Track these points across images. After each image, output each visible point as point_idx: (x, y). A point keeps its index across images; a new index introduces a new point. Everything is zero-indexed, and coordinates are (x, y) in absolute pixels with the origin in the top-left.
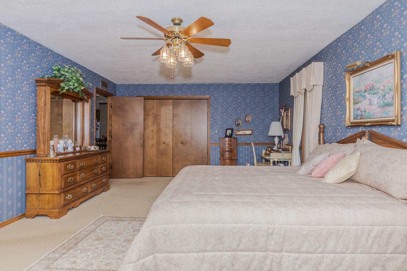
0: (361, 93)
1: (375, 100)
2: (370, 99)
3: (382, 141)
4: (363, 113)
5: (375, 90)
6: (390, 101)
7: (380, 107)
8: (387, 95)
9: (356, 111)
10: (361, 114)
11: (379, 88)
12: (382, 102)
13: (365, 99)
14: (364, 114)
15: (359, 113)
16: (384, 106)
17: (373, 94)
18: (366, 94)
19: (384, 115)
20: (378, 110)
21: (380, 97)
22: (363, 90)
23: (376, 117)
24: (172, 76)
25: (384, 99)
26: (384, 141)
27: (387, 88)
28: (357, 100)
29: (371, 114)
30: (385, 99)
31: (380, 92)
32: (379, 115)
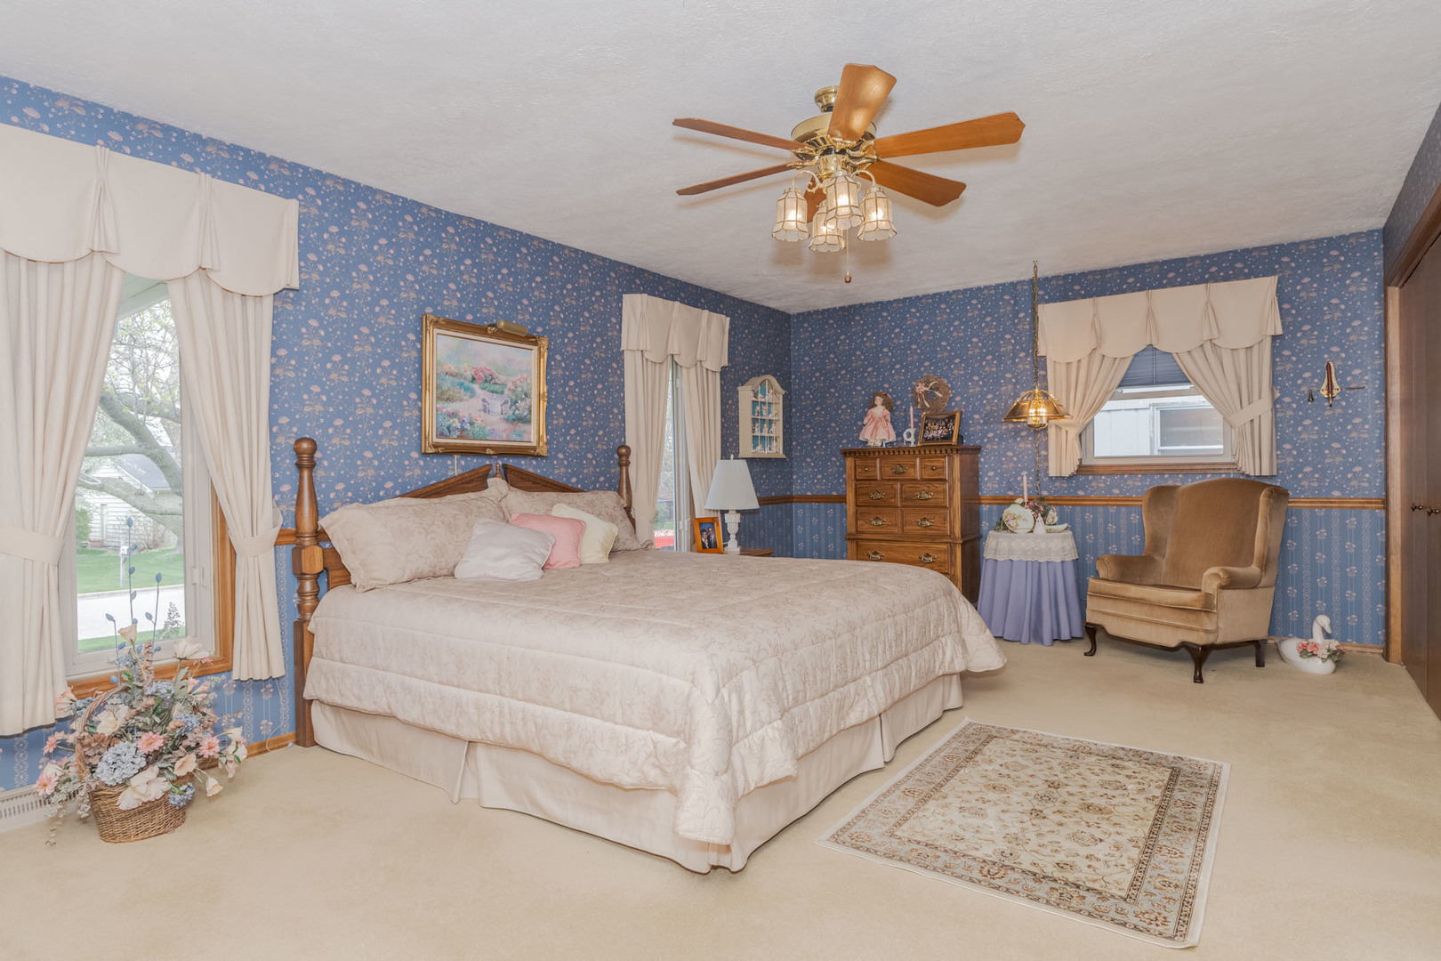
0: (462, 381)
1: (496, 405)
2: (484, 400)
3: (529, 484)
4: (467, 426)
5: (497, 386)
6: (525, 414)
7: (507, 420)
8: (519, 402)
9: (447, 418)
10: (462, 427)
11: (504, 385)
12: (511, 412)
13: (471, 397)
14: (469, 428)
15: (457, 424)
16: (514, 420)
17: (493, 392)
18: (476, 387)
19: (514, 437)
20: (503, 426)
21: (506, 402)
22: (469, 374)
23: (498, 439)
25: (514, 407)
26: (534, 483)
27: (520, 389)
28: (451, 393)
29: (487, 432)
30: (517, 409)
31: (506, 392)
32: (504, 436)
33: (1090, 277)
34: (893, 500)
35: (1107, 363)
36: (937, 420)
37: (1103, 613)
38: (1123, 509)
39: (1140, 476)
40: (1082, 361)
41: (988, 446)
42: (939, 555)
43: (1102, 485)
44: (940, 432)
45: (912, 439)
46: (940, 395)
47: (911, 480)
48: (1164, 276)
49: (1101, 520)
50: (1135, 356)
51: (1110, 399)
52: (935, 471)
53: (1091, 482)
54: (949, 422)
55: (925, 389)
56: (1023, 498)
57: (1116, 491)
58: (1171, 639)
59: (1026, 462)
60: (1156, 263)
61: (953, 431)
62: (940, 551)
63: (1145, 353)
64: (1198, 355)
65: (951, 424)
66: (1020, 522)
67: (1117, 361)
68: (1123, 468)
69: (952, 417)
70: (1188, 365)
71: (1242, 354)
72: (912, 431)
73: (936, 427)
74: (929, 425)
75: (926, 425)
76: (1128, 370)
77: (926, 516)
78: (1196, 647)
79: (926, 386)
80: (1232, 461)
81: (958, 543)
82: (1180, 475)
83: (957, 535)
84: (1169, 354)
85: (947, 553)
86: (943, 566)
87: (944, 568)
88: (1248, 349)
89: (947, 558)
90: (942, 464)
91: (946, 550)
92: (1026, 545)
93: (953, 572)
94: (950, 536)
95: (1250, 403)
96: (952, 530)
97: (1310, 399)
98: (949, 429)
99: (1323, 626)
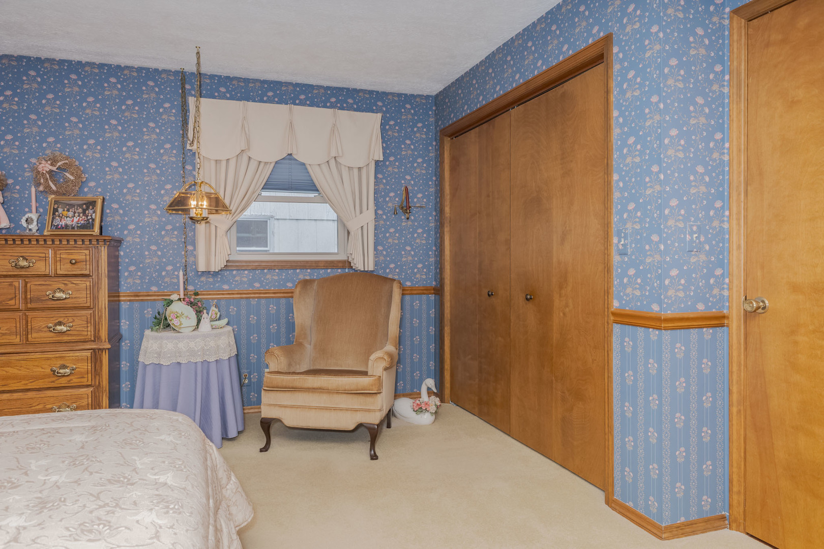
33: (235, 82)
34: (12, 302)
35: (253, 165)
36: (72, 206)
37: (280, 406)
38: (263, 301)
39: (277, 271)
40: (230, 161)
41: (129, 239)
42: (79, 365)
43: (245, 279)
44: (76, 220)
45: (34, 226)
46: (72, 178)
47: (39, 276)
48: (296, 97)
49: (244, 312)
50: (276, 163)
51: (255, 200)
52: (76, 266)
53: (235, 276)
54: (87, 208)
55: (51, 167)
56: (179, 295)
57: (257, 285)
58: (347, 422)
59: (170, 257)
60: (290, 84)
61: (93, 220)
62: (79, 360)
63: (284, 161)
64: (325, 167)
65: (91, 211)
66: (183, 320)
67: (262, 165)
68: (263, 264)
69: (93, 204)
70: (318, 177)
71: (356, 171)
72: (34, 216)
73: (71, 214)
74: (60, 210)
75: (55, 210)
76: (270, 174)
77: (61, 320)
78: (372, 426)
79: (52, 165)
80: (345, 258)
81: (105, 349)
82: (309, 271)
83: (104, 340)
84: (304, 164)
85: (89, 361)
86: (84, 377)
87: (86, 379)
88: (360, 169)
89: (90, 368)
90: (84, 257)
91: (89, 358)
92: (192, 345)
93: (97, 383)
94: (94, 341)
95: (361, 212)
96: (97, 335)
97: (395, 213)
98: (87, 216)
99: (430, 386)
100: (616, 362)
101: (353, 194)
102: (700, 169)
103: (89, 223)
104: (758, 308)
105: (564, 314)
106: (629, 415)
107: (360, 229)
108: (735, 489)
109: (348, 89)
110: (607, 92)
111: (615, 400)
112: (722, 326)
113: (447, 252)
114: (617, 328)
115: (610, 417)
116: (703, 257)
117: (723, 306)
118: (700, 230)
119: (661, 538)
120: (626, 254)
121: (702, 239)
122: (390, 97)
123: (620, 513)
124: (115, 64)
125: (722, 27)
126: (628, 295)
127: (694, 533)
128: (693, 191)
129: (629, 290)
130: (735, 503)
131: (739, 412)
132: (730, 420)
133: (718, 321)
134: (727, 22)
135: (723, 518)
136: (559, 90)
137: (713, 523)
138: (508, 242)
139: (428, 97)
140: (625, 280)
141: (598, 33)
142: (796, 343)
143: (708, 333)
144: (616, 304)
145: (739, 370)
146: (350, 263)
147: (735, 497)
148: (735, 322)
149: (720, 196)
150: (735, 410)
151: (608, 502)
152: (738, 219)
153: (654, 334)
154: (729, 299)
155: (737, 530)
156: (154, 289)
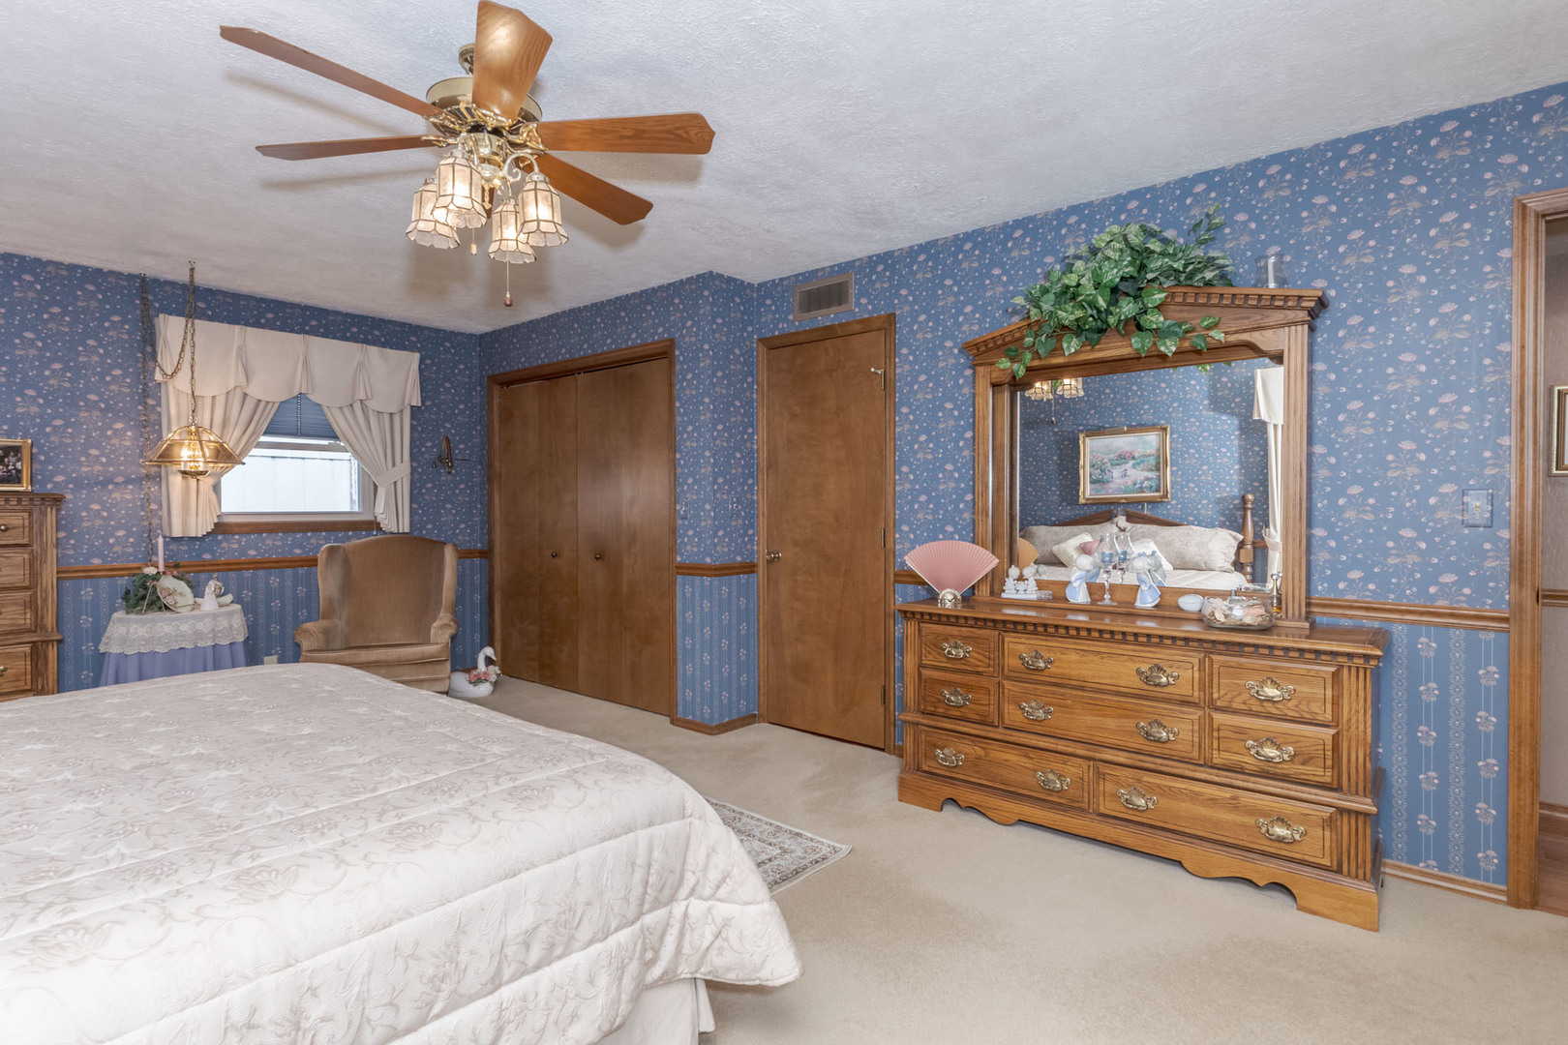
24: (508, 296)
35: (250, 404)
40: (217, 398)
42: (12, 664)
43: (235, 546)
50: (283, 403)
51: (255, 447)
52: (7, 534)
53: (220, 542)
56: (157, 567)
57: (253, 552)
59: (122, 518)
62: (11, 658)
63: (293, 401)
64: (347, 411)
66: (178, 598)
67: (262, 404)
68: (263, 526)
70: (338, 422)
71: (387, 418)
76: (274, 417)
80: (373, 518)
81: (53, 641)
82: (324, 534)
83: (50, 629)
84: (319, 405)
85: (29, 659)
86: (18, 680)
87: (23, 683)
88: (391, 414)
89: (29, 667)
90: (21, 522)
91: (28, 655)
92: (200, 626)
93: (40, 687)
94: (35, 631)
95: (394, 465)
96: (39, 623)
97: (434, 465)
98: (7, 466)
99: (489, 655)
100: (679, 606)
101: (384, 443)
102: (738, 455)
103: (11, 475)
104: (775, 557)
105: (633, 570)
106: (689, 647)
107: (392, 486)
108: (762, 693)
109: (373, 319)
110: (671, 386)
111: (678, 637)
112: (752, 572)
113: (497, 511)
114: (679, 579)
115: (675, 652)
116: (740, 521)
117: (754, 558)
118: (738, 502)
119: (712, 734)
120: (686, 519)
121: (740, 507)
122: (426, 332)
123: (683, 727)
124: (32, 257)
125: (752, 349)
126: (687, 552)
127: (734, 728)
128: (733, 471)
129: (688, 548)
130: (761, 703)
131: (764, 635)
132: (759, 642)
133: (749, 568)
134: (755, 345)
135: (754, 715)
136: (628, 369)
137: (748, 720)
138: (575, 504)
139: (471, 336)
140: (686, 539)
141: (661, 333)
142: (796, 581)
143: (743, 577)
144: (679, 559)
145: (764, 604)
146: (379, 524)
147: (762, 698)
148: (761, 569)
149: (751, 476)
150: (761, 634)
151: (672, 723)
152: (763, 493)
153: (707, 580)
154: (758, 552)
155: (763, 722)
156: (97, 561)
